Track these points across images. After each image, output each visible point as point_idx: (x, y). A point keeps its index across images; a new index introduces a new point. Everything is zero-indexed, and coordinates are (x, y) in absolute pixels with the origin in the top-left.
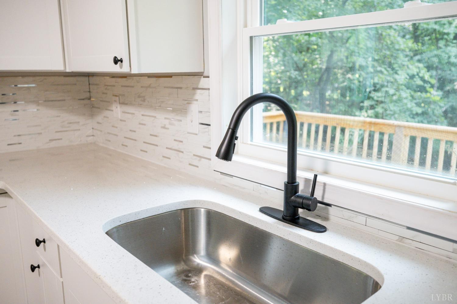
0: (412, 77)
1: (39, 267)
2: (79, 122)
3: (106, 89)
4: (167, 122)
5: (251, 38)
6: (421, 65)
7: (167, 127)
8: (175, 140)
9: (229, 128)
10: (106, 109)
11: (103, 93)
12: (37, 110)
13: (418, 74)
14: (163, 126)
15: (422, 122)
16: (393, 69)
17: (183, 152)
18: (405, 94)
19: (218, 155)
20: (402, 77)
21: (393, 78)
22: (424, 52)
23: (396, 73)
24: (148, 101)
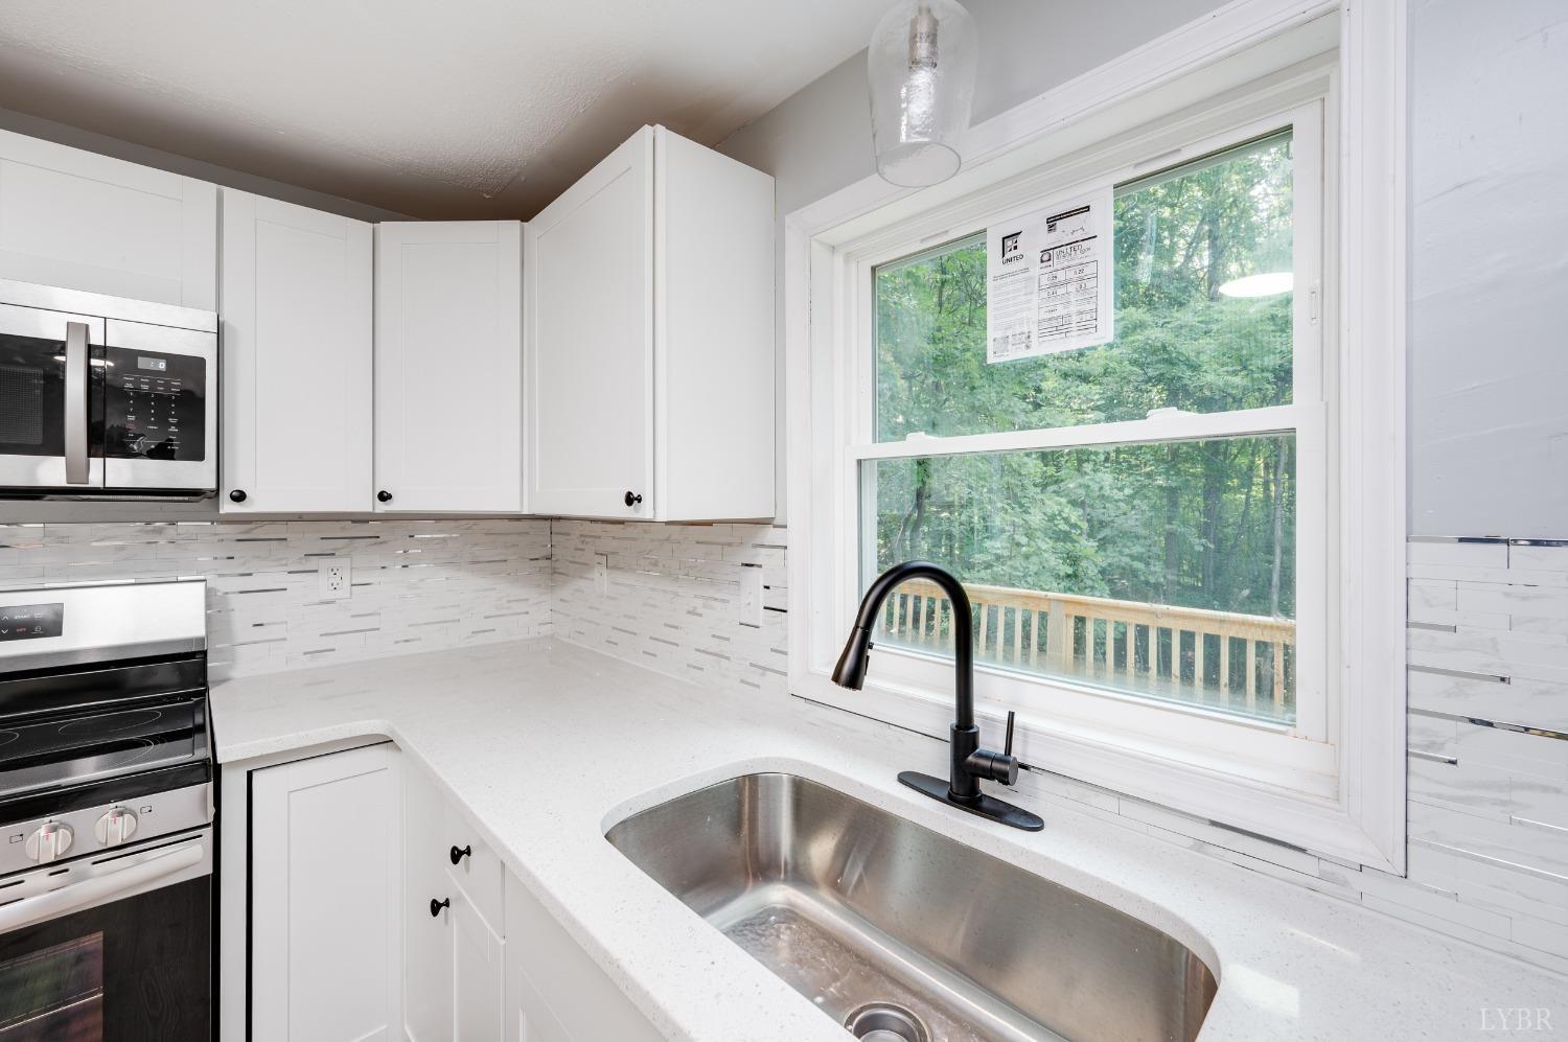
0: (1052, 518)
1: (447, 903)
2: (527, 600)
3: (583, 542)
4: (699, 603)
5: (859, 462)
6: (1063, 500)
7: (699, 611)
8: (714, 636)
9: (857, 627)
10: (581, 577)
11: (577, 549)
12: (447, 579)
13: (1060, 514)
14: (691, 609)
15: (1070, 590)
16: (1021, 506)
17: (728, 658)
18: (1045, 544)
19: (836, 678)
20: (1036, 518)
21: (1023, 519)
22: (1062, 481)
23: (1026, 512)
24: (664, 566)
